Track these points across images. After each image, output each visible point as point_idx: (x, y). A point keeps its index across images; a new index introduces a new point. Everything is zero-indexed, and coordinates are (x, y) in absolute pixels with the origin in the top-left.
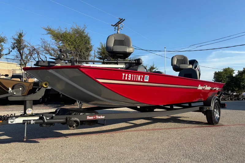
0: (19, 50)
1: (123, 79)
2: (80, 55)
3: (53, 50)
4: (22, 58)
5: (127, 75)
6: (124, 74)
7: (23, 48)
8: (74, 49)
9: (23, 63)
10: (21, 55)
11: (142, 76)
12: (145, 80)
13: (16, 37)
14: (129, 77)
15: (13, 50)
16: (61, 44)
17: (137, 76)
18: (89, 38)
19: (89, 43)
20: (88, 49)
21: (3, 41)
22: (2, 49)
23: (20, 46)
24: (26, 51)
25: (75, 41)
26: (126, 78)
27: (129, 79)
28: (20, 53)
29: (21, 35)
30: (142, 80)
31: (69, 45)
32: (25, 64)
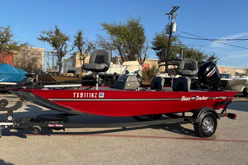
0: (79, 47)
1: (74, 97)
2: (132, 48)
3: (108, 44)
4: (81, 53)
5: (78, 94)
6: (75, 93)
7: (82, 45)
8: (128, 42)
9: (82, 58)
10: (81, 51)
11: (96, 94)
12: (100, 97)
13: (77, 35)
14: (81, 95)
15: (75, 47)
16: (115, 38)
17: (90, 94)
18: (143, 30)
19: (142, 35)
20: (141, 41)
21: (67, 40)
22: (66, 46)
23: (80, 43)
24: (85, 47)
25: (129, 34)
26: (78, 96)
27: (81, 97)
28: (80, 49)
29: (80, 34)
30: (95, 97)
31: (122, 38)
32: (84, 59)
